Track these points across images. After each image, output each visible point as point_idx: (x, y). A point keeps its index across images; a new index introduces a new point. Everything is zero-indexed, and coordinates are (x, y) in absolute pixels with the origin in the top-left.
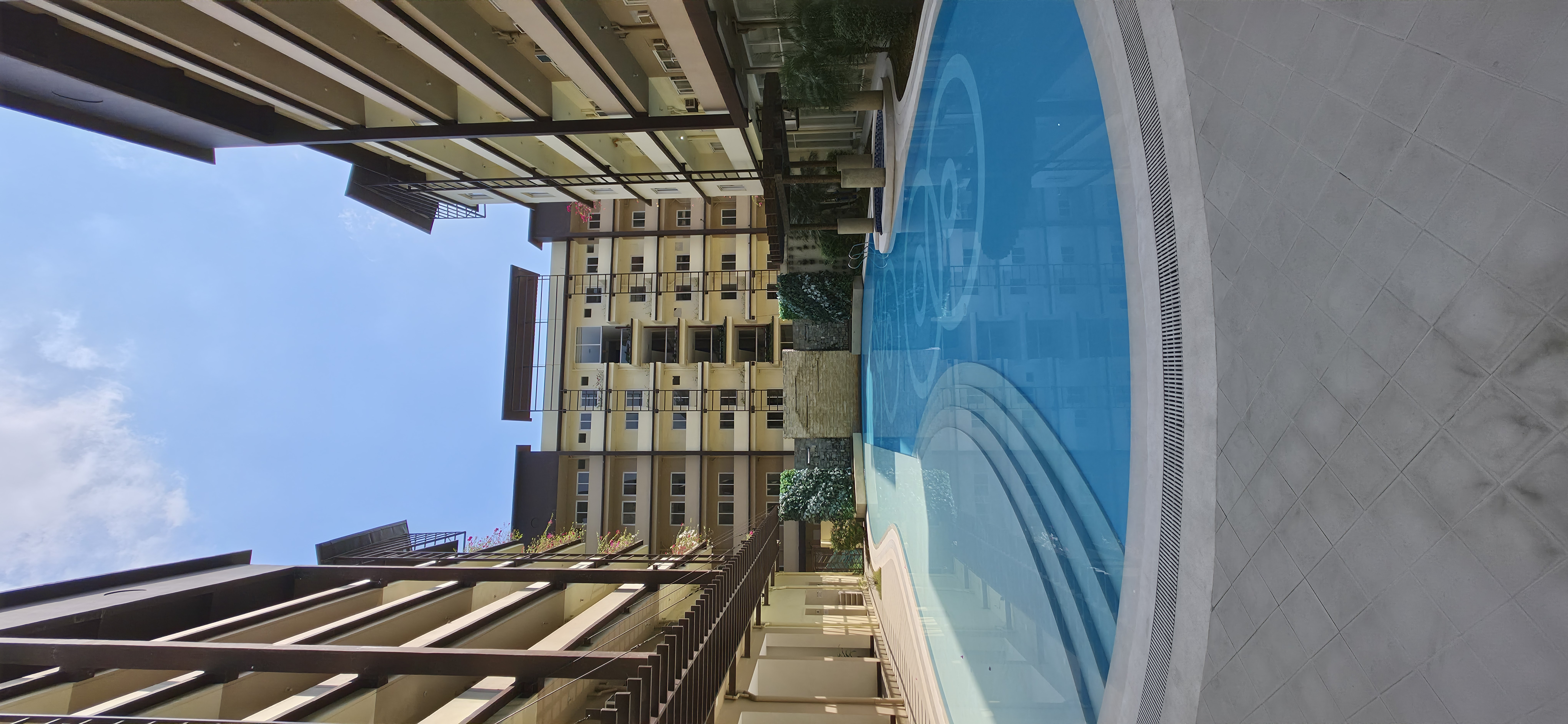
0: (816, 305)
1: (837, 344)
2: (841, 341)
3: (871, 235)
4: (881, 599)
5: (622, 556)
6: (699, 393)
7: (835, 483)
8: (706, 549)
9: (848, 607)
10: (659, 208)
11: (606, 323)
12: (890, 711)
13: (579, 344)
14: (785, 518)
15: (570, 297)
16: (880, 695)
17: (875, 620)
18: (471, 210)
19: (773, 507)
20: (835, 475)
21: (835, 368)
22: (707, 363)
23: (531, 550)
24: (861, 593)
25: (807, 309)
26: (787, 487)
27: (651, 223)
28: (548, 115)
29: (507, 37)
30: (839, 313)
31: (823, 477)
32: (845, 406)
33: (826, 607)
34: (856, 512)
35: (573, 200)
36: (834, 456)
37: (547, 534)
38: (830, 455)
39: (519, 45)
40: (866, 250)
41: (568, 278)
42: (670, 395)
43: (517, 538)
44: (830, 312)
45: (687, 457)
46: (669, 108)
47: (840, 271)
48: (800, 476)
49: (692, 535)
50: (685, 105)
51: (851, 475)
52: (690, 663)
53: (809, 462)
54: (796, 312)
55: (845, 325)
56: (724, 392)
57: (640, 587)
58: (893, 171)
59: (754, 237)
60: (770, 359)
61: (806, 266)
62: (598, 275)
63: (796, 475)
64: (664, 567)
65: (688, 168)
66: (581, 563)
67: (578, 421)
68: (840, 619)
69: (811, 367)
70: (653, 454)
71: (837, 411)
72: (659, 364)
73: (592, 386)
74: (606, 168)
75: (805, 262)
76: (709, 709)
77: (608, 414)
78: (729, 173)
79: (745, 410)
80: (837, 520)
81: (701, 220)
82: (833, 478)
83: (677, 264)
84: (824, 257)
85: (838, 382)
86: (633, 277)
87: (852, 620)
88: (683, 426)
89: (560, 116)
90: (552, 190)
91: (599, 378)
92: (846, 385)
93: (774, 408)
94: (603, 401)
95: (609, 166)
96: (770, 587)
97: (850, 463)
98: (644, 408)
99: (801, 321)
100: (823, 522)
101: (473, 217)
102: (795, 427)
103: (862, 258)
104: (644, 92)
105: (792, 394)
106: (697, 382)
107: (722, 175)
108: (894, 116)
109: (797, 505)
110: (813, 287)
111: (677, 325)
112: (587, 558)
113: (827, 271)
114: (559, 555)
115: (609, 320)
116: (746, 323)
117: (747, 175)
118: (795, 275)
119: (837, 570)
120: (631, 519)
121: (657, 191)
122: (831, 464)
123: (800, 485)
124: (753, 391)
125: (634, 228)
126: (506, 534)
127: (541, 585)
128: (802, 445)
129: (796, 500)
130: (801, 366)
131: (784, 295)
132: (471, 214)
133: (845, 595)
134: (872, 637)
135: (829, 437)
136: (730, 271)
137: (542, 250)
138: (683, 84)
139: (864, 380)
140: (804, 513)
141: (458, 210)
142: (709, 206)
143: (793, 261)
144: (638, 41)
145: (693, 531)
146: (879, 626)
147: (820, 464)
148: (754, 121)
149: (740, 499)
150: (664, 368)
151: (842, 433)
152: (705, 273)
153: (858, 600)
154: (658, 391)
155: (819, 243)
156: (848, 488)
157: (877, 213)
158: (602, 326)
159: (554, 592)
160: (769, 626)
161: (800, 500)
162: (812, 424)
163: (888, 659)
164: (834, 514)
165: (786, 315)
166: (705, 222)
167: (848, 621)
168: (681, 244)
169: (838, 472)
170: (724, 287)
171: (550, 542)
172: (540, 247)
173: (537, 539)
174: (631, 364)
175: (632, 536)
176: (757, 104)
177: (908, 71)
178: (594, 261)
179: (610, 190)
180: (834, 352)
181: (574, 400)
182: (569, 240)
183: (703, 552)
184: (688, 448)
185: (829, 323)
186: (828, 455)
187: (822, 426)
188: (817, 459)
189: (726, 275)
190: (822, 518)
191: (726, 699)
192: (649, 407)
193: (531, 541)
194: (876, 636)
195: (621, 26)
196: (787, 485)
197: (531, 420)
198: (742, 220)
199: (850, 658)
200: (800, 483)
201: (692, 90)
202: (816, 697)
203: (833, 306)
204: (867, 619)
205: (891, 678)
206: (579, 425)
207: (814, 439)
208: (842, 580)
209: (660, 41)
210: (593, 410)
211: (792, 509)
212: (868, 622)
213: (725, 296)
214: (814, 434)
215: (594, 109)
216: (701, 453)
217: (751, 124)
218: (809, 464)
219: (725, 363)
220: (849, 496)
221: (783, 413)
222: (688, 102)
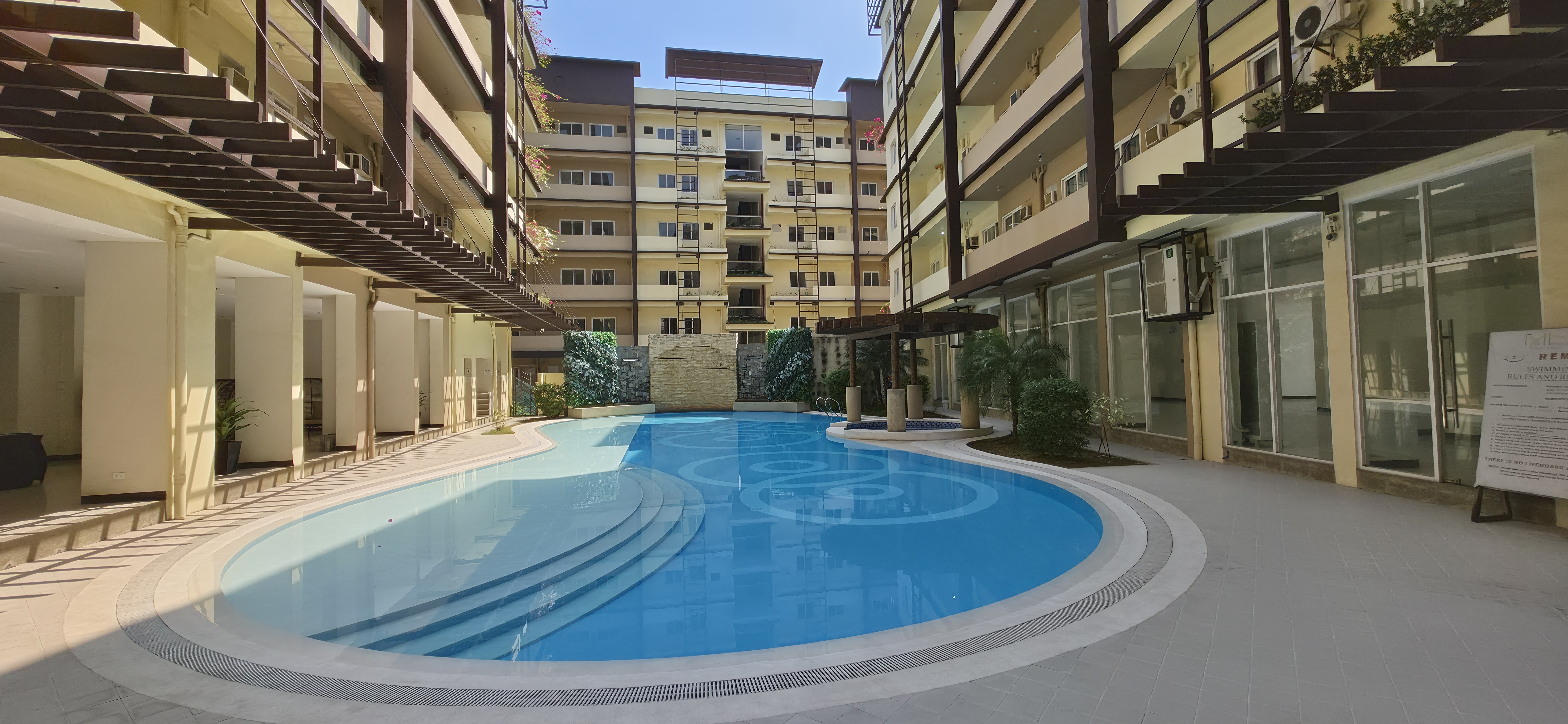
0: (782, 366)
1: (744, 387)
2: (747, 391)
3: (845, 419)
4: (481, 434)
5: (523, 171)
6: (696, 250)
7: (604, 387)
8: (534, 257)
9: (474, 402)
10: (878, 210)
11: (766, 156)
12: (360, 445)
13: (742, 128)
14: (566, 337)
15: (791, 120)
16: (379, 434)
17: (461, 429)
18: (875, 20)
19: (581, 325)
20: (611, 386)
21: (720, 385)
22: (726, 257)
23: (528, 76)
24: (490, 414)
25: (777, 357)
26: (598, 338)
27: (867, 201)
28: (962, 101)
29: (1034, 63)
30: (774, 389)
31: (609, 374)
32: (682, 396)
33: (474, 380)
34: (574, 408)
35: (885, 124)
36: (631, 385)
37: (545, 94)
38: (632, 382)
39: (1027, 73)
40: (834, 415)
41: (811, 117)
42: (694, 220)
43: (542, 62)
44: (775, 380)
45: (631, 237)
46: (970, 221)
47: (815, 389)
48: (610, 351)
49: (548, 243)
50: (972, 236)
51: (611, 403)
52: (399, 243)
53: (624, 360)
54: (775, 346)
55: (762, 395)
56: (697, 274)
57: (490, 189)
58: (902, 439)
59: (852, 304)
60: (731, 321)
61: (820, 356)
62: (814, 148)
63: (611, 347)
64: (511, 213)
65: (915, 239)
66: (514, 128)
67: (666, 127)
68: (461, 393)
69: (721, 362)
70: (633, 202)
71: (676, 388)
72: (725, 209)
73: (702, 140)
74: (914, 157)
75: (824, 355)
76: (355, 261)
77: (673, 157)
78: (909, 280)
79: (679, 296)
80: (566, 389)
81: (869, 252)
82: (609, 384)
83: (825, 228)
84: (828, 373)
85: (706, 388)
86: (812, 183)
87: (461, 406)
88: (663, 233)
89: (961, 113)
90: (894, 105)
91: (710, 148)
92: (703, 396)
93: (681, 325)
94: (687, 152)
95: (916, 161)
96: (494, 322)
97: (624, 401)
98: (681, 194)
99: (766, 351)
100: (563, 375)
101: (869, 23)
102: (660, 346)
103: (826, 411)
104: (985, 196)
105: (693, 343)
106: (707, 247)
107: (907, 273)
108: (955, 439)
109: (580, 348)
110: (799, 362)
111: (765, 227)
112: (520, 134)
113: (815, 377)
114: (523, 105)
115: (769, 159)
116: (767, 296)
117: (908, 297)
118: (812, 345)
119: (514, 390)
120: (565, 179)
121: (894, 208)
122: (623, 383)
123: (601, 352)
124: (699, 304)
125: (861, 184)
126: (546, 50)
127: (489, 87)
128: (642, 353)
129: (585, 347)
130: (721, 352)
131: (792, 334)
132: (871, 20)
133: (488, 398)
134: (442, 426)
135: (651, 380)
136: (818, 280)
137: (839, 91)
138: (991, 235)
139: (709, 414)
140: (572, 356)
141: (876, 8)
142: (880, 259)
143: (825, 343)
144: (1029, 191)
145: (552, 244)
146: (454, 433)
147: (623, 371)
148: (956, 305)
149: (588, 291)
150: (721, 214)
151: (655, 393)
152: (816, 256)
153: (483, 411)
154: (697, 208)
155: (843, 368)
156: (598, 400)
157: (867, 425)
158: (762, 152)
159: (481, 100)
160: (452, 322)
161: (585, 352)
162: (663, 363)
163: (418, 442)
164: (571, 386)
165: (771, 335)
166: (867, 255)
167: (459, 402)
168: (845, 232)
169: (614, 390)
170: (802, 274)
171: (538, 96)
172: (841, 90)
173: (540, 83)
174: (725, 180)
175: (545, 182)
176: (974, 307)
177: (993, 452)
178: (828, 144)
179: (895, 161)
180: (736, 385)
181: (688, 122)
182: (848, 119)
183: (529, 253)
184: (639, 239)
185: (765, 380)
186: (632, 379)
187: (662, 373)
188: (628, 369)
189: (814, 276)
190: (567, 374)
191: (369, 278)
192: (681, 198)
193: (538, 77)
194: (443, 430)
195: (1043, 175)
196: (600, 339)
197: (667, 77)
198: (869, 293)
199: (418, 404)
200: (602, 352)
201: (986, 243)
202: (373, 370)
203: (780, 382)
204: (461, 421)
205: (397, 445)
206: (661, 127)
207: (648, 366)
208: (504, 395)
209: (1030, 212)
210: (677, 142)
211: (576, 344)
212: (458, 422)
213: (793, 276)
214: (653, 365)
215: (970, 147)
216: (634, 252)
217: (952, 301)
218: (622, 361)
219: (726, 276)
220: (590, 401)
221: (677, 334)
222: (975, 239)
